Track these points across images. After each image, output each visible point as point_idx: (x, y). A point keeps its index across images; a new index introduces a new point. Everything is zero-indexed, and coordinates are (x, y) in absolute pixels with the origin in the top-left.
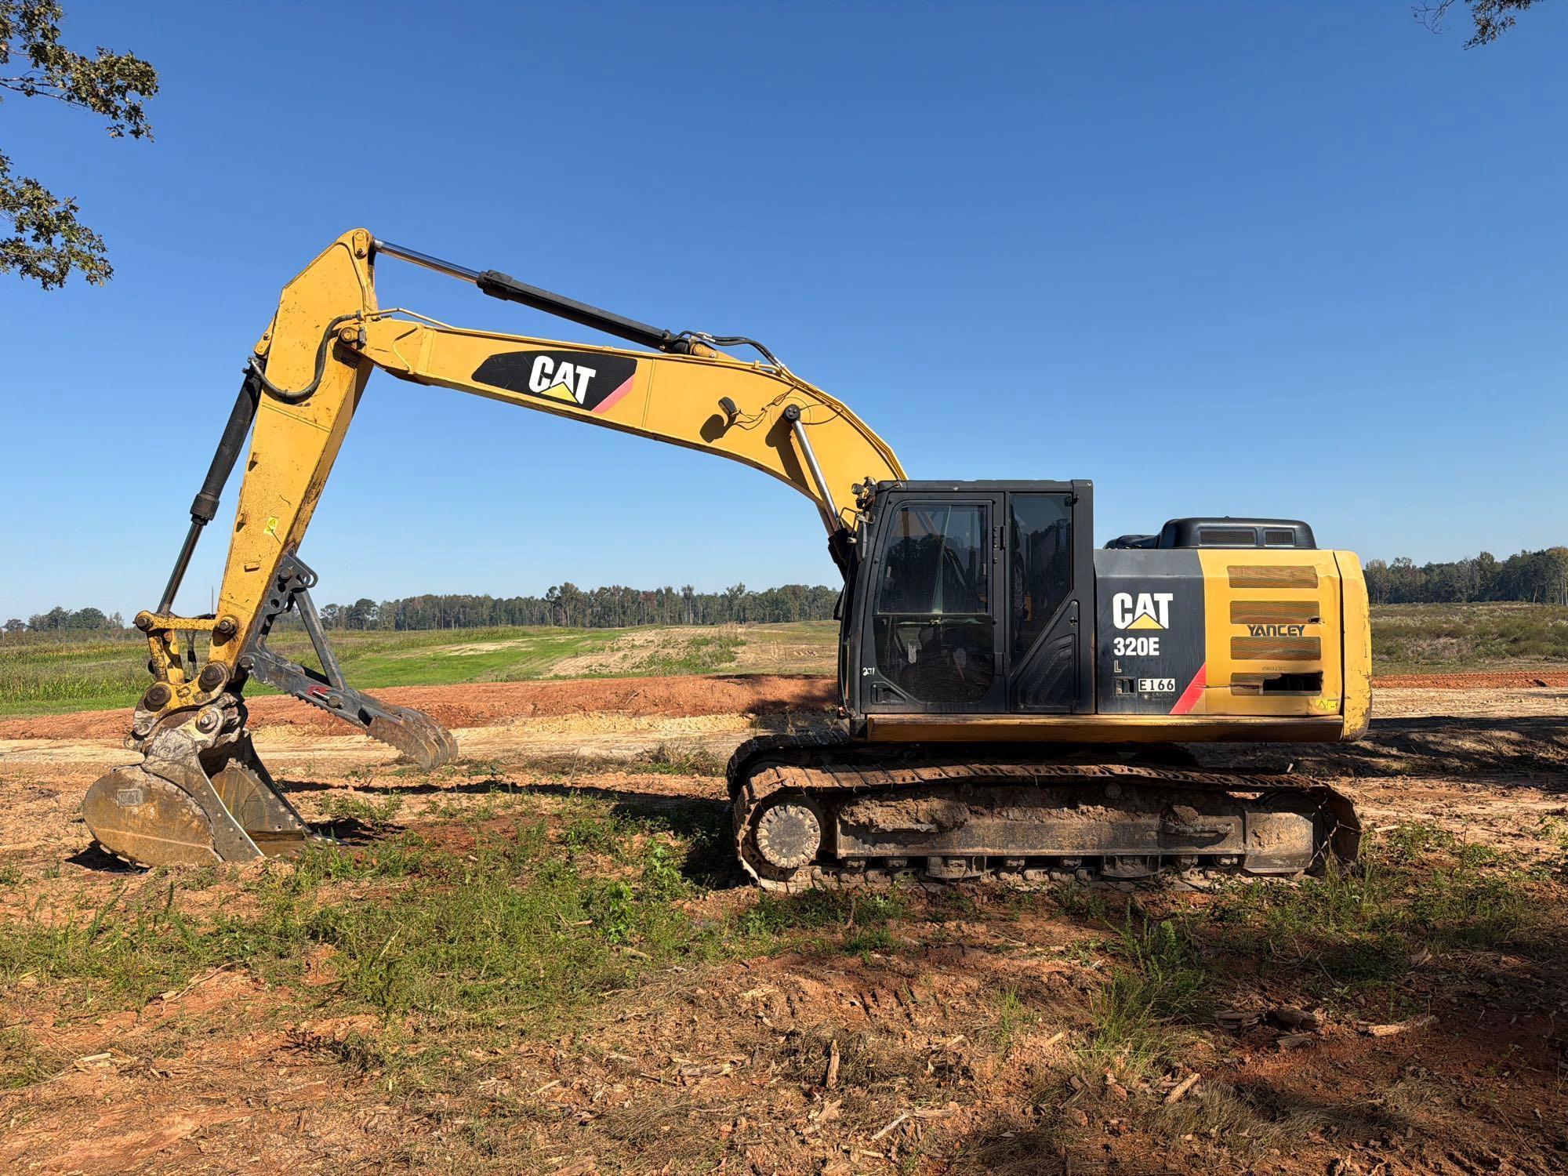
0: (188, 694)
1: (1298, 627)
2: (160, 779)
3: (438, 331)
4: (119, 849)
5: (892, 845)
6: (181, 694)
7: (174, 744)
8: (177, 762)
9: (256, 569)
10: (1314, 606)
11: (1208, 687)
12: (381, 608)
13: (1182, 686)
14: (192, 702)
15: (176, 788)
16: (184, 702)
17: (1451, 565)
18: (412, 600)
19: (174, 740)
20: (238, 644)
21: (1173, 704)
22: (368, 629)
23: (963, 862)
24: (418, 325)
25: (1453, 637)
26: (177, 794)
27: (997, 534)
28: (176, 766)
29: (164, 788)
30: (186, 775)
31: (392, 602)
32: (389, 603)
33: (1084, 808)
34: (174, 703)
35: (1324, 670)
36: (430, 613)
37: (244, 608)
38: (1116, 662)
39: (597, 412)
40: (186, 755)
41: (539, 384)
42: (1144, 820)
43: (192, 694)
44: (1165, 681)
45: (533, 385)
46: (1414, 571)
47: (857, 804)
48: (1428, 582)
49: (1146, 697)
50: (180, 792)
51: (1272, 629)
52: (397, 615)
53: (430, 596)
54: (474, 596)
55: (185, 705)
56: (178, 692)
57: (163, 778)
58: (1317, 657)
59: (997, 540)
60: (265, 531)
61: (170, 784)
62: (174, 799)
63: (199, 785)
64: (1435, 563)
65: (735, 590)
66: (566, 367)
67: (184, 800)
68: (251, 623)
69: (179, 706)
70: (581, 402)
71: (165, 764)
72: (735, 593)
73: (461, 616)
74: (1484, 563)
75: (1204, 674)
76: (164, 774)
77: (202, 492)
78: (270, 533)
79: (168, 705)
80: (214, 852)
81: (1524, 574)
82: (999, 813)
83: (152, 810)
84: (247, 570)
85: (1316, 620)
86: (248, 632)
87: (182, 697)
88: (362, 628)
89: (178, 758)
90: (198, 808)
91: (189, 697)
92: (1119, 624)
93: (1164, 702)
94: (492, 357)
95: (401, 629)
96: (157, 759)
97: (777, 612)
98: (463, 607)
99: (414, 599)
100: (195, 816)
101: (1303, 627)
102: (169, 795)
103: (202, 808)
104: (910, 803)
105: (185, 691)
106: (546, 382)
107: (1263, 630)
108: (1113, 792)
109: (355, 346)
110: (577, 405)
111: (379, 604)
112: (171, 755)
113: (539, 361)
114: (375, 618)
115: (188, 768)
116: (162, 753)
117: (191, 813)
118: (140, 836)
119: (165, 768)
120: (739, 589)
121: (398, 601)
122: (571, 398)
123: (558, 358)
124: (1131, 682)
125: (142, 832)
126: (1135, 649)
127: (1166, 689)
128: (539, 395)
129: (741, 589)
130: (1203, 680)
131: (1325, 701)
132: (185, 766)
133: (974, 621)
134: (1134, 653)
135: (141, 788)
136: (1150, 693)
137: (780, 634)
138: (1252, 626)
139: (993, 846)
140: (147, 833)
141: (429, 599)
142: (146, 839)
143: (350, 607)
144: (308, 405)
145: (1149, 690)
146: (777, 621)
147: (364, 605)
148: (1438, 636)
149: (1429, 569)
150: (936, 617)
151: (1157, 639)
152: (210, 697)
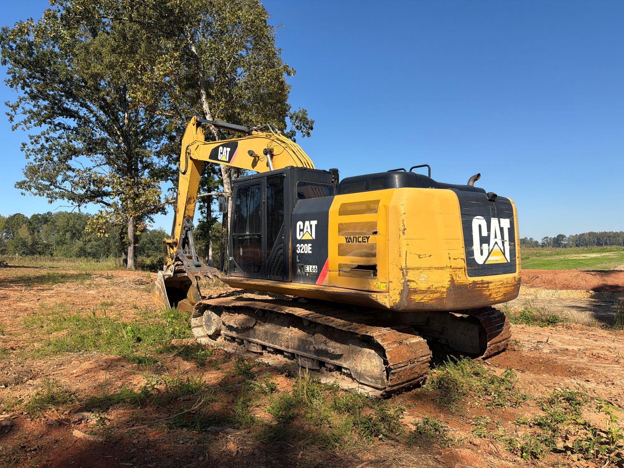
1: (366, 237)
3: (203, 144)
7: (160, 275)
9: (180, 225)
10: (374, 224)
11: (330, 271)
12: (569, 238)
13: (320, 269)
18: (583, 234)
21: (317, 278)
22: (563, 247)
24: (199, 144)
27: (262, 196)
30: (162, 284)
31: (574, 235)
32: (573, 236)
33: (291, 328)
35: (378, 264)
36: (592, 240)
37: (178, 236)
38: (297, 256)
39: (231, 163)
40: (162, 278)
44: (314, 267)
49: (307, 275)
51: (355, 239)
52: (577, 241)
53: (592, 232)
54: (615, 232)
56: (169, 260)
58: (374, 255)
59: (262, 199)
60: (181, 214)
61: (160, 286)
63: (163, 287)
66: (225, 149)
67: (162, 291)
70: (228, 161)
71: (159, 280)
73: (608, 241)
75: (328, 264)
79: (168, 264)
83: (158, 293)
85: (375, 233)
88: (560, 247)
92: (299, 238)
93: (314, 278)
94: (212, 150)
95: (578, 247)
98: (609, 237)
99: (584, 234)
100: (163, 296)
101: (369, 237)
102: (160, 289)
106: (221, 155)
107: (351, 240)
108: (306, 323)
111: (568, 236)
113: (220, 148)
114: (566, 242)
119: (159, 282)
121: (577, 235)
122: (226, 160)
124: (303, 266)
126: (303, 250)
127: (314, 271)
130: (327, 267)
131: (379, 283)
133: (257, 237)
134: (303, 252)
136: (309, 273)
138: (347, 237)
141: (591, 234)
142: (157, 301)
143: (554, 238)
144: (186, 174)
145: (308, 271)
147: (561, 237)
150: (247, 235)
151: (310, 245)
152: (172, 262)
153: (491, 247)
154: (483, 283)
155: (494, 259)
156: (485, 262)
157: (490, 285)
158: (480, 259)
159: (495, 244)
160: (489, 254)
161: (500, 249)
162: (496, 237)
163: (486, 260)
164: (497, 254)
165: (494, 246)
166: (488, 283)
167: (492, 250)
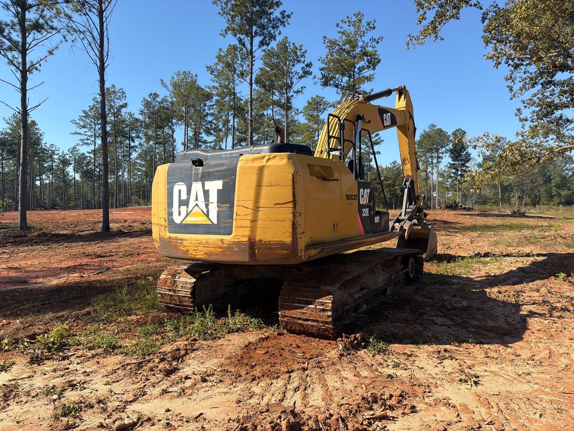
153: (190, 209)
154: (176, 239)
155: (191, 220)
156: (182, 222)
157: (184, 242)
158: (177, 219)
159: (195, 206)
160: (187, 215)
161: (202, 211)
162: (197, 199)
163: (184, 220)
164: (197, 215)
165: (193, 208)
166: (181, 239)
167: (191, 211)
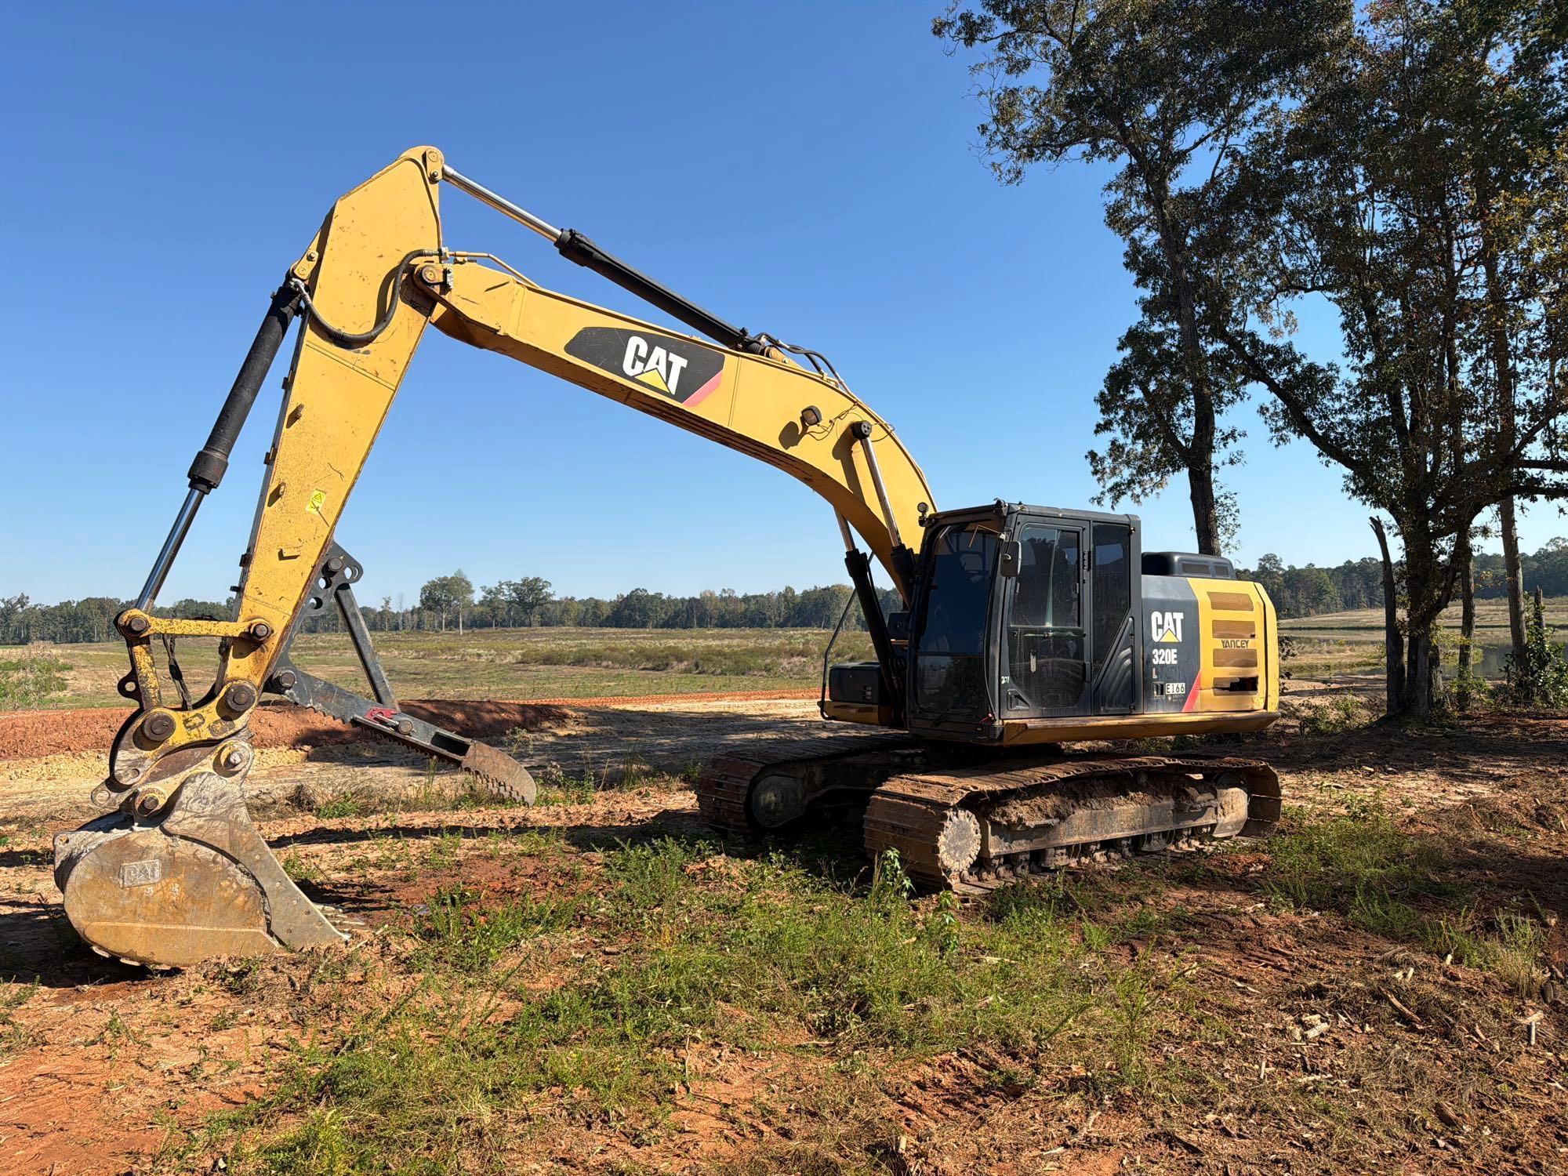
0: (200, 724)
1: (1245, 641)
2: (189, 843)
3: (529, 289)
4: (124, 949)
5: (1023, 841)
6: (190, 724)
7: (214, 792)
8: (219, 818)
9: (295, 557)
10: (1252, 625)
11: (1201, 689)
13: (1188, 688)
14: (206, 735)
15: (214, 853)
16: (195, 736)
17: (762, 596)
19: (213, 787)
20: (268, 655)
21: (1184, 704)
23: (1064, 851)
24: (511, 277)
25: (803, 656)
26: (214, 861)
27: (1086, 557)
28: (216, 823)
29: (194, 854)
30: (231, 833)
33: (1132, 794)
34: (179, 737)
35: (1259, 675)
37: (277, 609)
38: (1154, 669)
39: (687, 405)
40: (232, 806)
41: (633, 367)
42: (1165, 802)
43: (206, 724)
44: (1180, 685)
45: (627, 367)
46: (736, 600)
47: (1006, 805)
48: (746, 610)
49: (1170, 698)
50: (220, 858)
51: (1233, 643)
55: (195, 739)
56: (186, 721)
57: (194, 840)
58: (1255, 664)
59: (1086, 563)
60: (309, 508)
61: (204, 849)
62: (210, 869)
63: (249, 847)
64: (750, 594)
65: (14, 601)
66: (659, 353)
67: (225, 870)
68: (287, 627)
69: (188, 741)
70: (673, 393)
71: (199, 822)
72: (13, 606)
74: (787, 596)
75: (1199, 681)
76: (198, 835)
77: (206, 448)
78: (314, 511)
79: (171, 741)
80: (267, 936)
81: (816, 605)
82: (1085, 804)
83: (176, 888)
84: (281, 557)
85: (1253, 636)
86: (281, 640)
87: (191, 728)
89: (219, 812)
90: (245, 878)
91: (204, 727)
92: (1156, 638)
93: (1180, 702)
94: (586, 329)
96: (188, 814)
97: (75, 630)
100: (240, 889)
101: (1247, 641)
102: (203, 864)
103: (254, 877)
104: (1038, 800)
105: (197, 720)
106: (639, 365)
107: (1228, 643)
108: (1143, 780)
109: (437, 289)
110: (669, 395)
112: (208, 809)
113: (634, 341)
115: (236, 824)
116: (196, 806)
117: (235, 886)
118: (158, 926)
119: (200, 827)
120: (19, 601)
122: (663, 387)
123: (653, 342)
124: (1162, 686)
125: (159, 921)
126: (1164, 659)
127: (1180, 692)
128: (632, 379)
129: (22, 601)
130: (1199, 684)
131: (1259, 699)
132: (230, 822)
133: (1072, 634)
134: (1163, 662)
135: (160, 858)
136: (1172, 695)
137: (112, 657)
138: (1223, 640)
139: (1084, 834)
140: (167, 922)
142: (167, 930)
144: (367, 352)
145: (1171, 692)
146: (75, 640)
148: (792, 656)
149: (746, 599)
150: (1048, 630)
151: (1175, 651)
152: (233, 727)
